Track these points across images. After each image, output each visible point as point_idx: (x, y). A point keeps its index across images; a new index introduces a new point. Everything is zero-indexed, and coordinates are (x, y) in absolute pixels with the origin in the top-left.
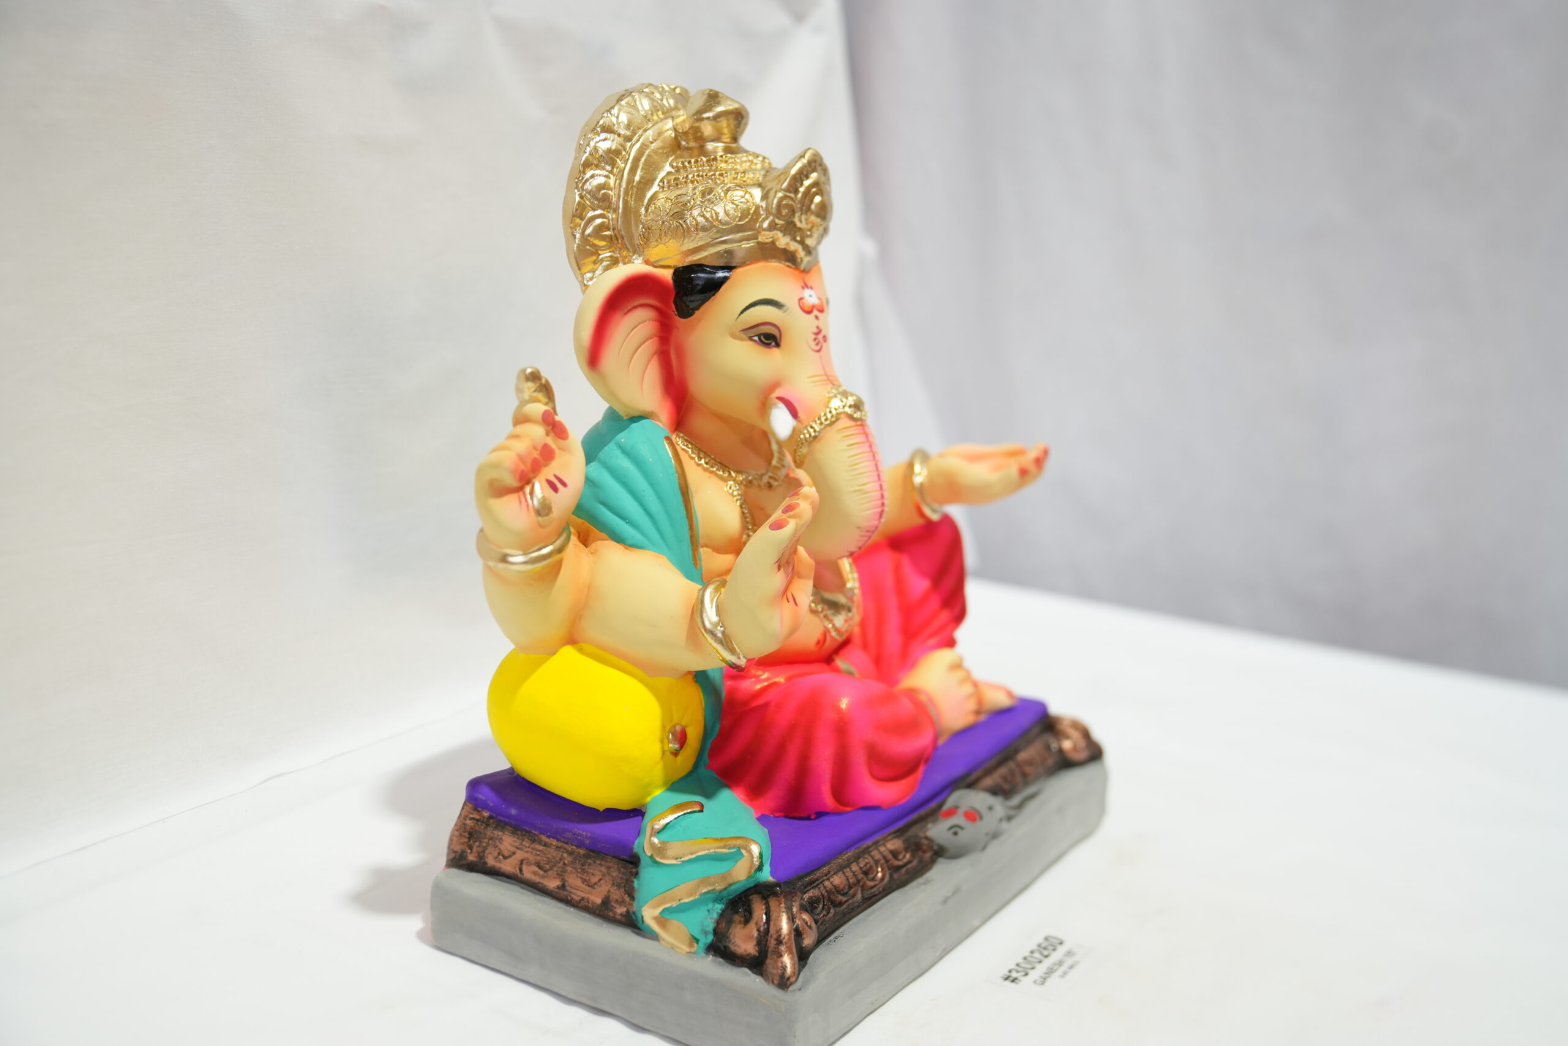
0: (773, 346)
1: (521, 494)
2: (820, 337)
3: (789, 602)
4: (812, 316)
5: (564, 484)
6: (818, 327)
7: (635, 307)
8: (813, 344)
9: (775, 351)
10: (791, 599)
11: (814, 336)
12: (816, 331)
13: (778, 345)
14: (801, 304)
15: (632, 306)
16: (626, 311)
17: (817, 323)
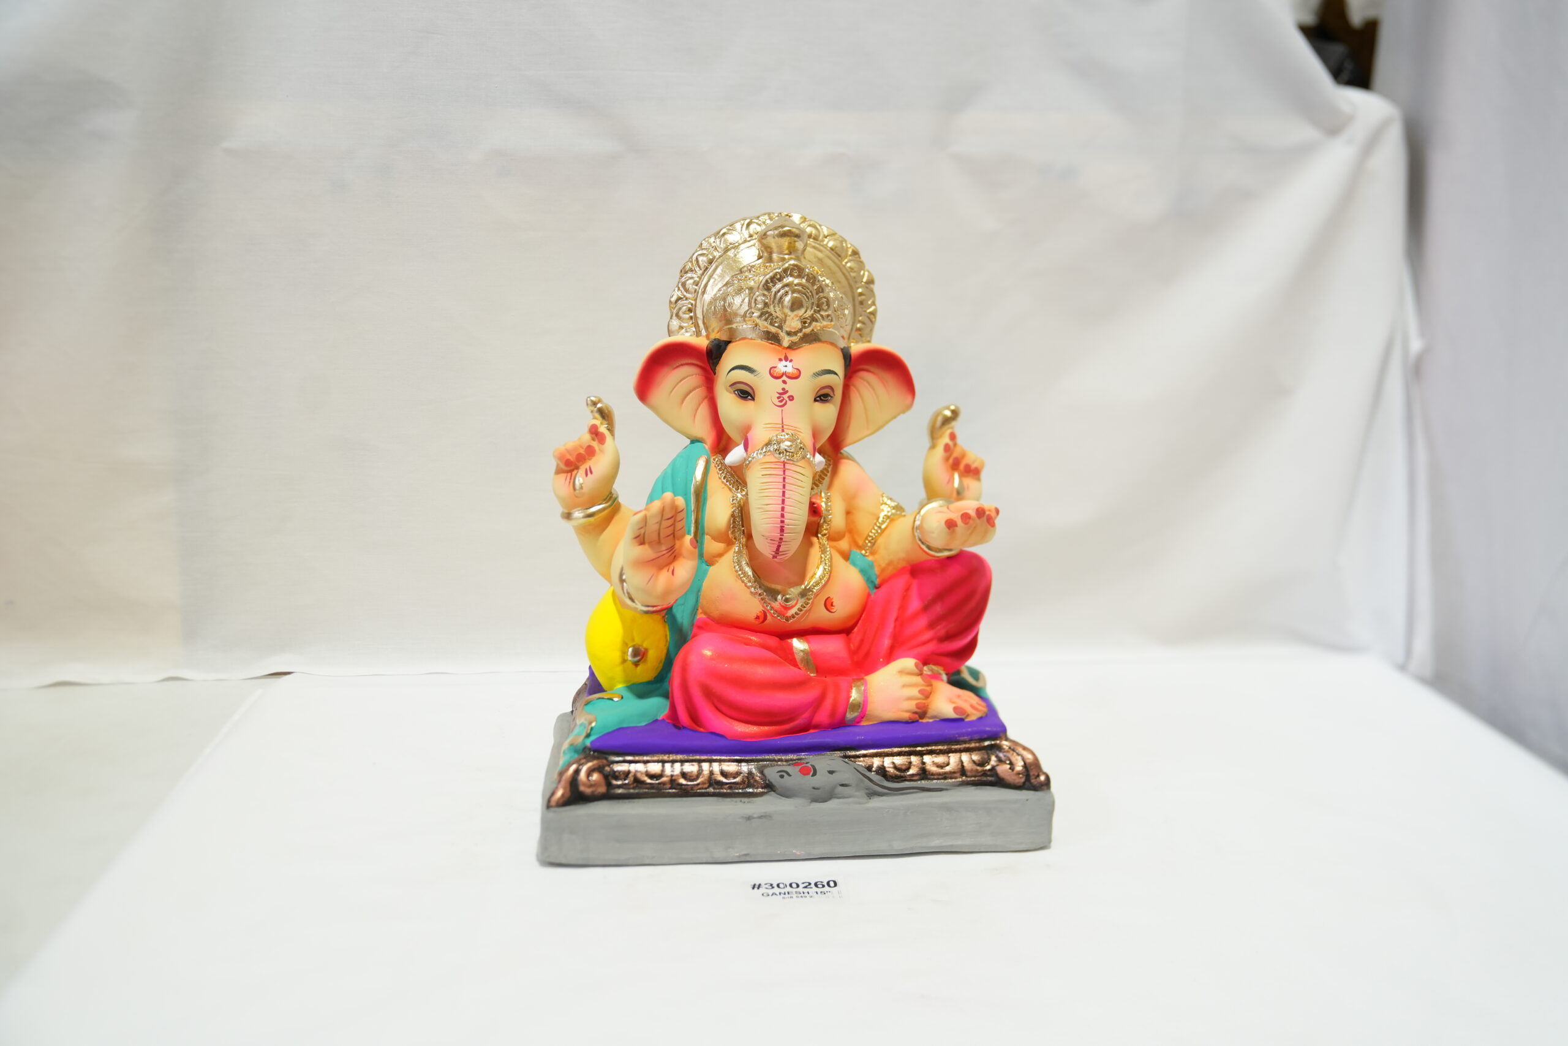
0: (750, 399)
1: (569, 474)
2: (785, 396)
3: (668, 571)
4: (780, 380)
5: (591, 472)
6: (783, 389)
7: (682, 365)
8: (776, 402)
9: (751, 402)
10: (671, 570)
11: (779, 395)
12: (781, 391)
13: (753, 399)
14: (772, 371)
15: (680, 363)
16: (675, 366)
17: (784, 386)
